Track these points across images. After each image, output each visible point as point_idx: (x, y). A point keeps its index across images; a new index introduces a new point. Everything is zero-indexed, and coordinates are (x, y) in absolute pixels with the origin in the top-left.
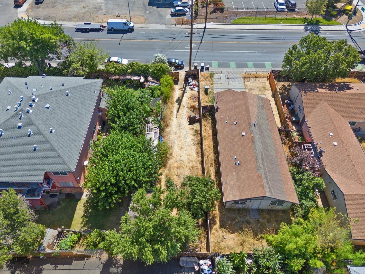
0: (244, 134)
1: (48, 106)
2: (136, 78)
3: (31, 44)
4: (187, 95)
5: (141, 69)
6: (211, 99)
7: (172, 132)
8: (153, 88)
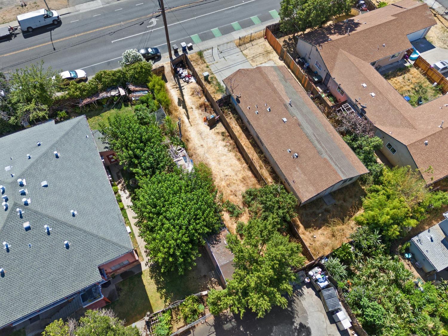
0: (285, 120)
1: (44, 183)
2: (113, 93)
4: (186, 92)
5: (114, 78)
6: (217, 88)
7: (196, 146)
8: (144, 99)
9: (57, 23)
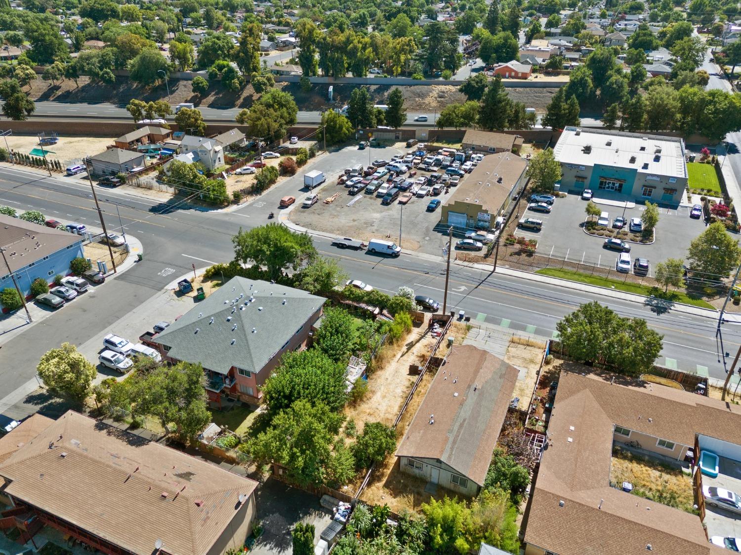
0: (456, 394)
1: (261, 308)
2: (370, 308)
3: (272, 249)
4: (424, 341)
5: (380, 299)
7: (383, 377)
8: (383, 322)
9: (395, 255)
